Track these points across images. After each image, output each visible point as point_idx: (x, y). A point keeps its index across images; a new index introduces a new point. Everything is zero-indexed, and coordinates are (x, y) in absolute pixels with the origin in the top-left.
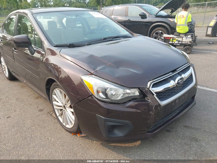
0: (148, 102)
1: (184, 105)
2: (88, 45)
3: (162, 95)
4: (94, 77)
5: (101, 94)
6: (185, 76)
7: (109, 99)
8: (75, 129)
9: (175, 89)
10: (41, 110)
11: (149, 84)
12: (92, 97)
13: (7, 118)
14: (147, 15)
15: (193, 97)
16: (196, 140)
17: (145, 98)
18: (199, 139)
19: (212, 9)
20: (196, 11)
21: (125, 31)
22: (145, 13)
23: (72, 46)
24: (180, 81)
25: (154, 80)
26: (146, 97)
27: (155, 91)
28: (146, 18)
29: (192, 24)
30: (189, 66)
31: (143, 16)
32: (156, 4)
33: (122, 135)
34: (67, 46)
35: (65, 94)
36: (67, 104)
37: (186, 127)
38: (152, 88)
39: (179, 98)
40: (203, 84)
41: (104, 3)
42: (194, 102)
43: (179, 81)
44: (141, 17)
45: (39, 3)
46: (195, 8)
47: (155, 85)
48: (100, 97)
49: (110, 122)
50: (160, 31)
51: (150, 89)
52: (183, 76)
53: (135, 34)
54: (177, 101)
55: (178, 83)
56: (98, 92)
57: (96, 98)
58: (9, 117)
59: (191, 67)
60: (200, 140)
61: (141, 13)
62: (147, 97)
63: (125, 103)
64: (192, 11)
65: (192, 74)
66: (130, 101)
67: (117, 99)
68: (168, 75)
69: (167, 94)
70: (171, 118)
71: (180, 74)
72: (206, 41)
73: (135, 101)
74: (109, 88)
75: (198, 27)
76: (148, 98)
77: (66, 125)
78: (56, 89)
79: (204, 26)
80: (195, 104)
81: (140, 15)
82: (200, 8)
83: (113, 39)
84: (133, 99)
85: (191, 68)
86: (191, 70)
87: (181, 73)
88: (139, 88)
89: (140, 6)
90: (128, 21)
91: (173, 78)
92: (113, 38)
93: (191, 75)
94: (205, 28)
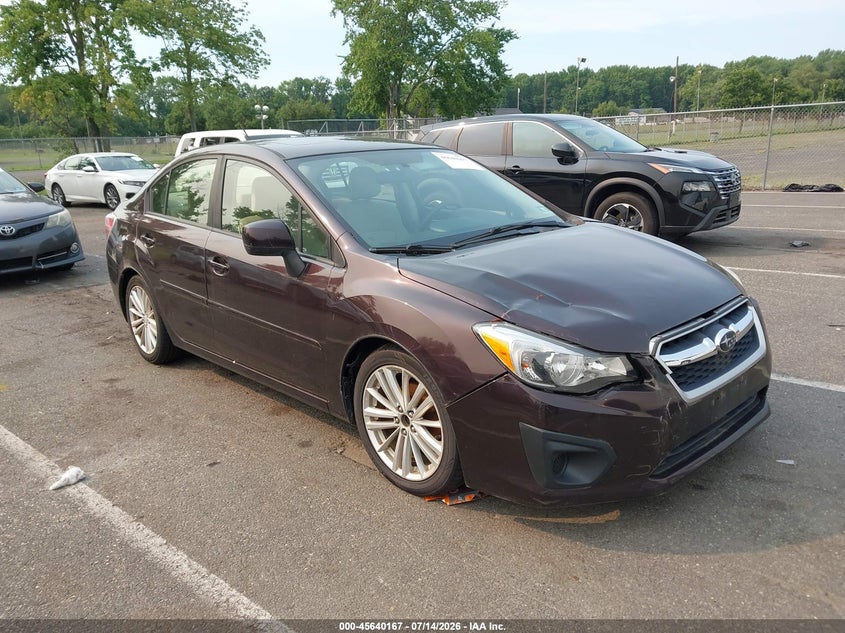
0: (653, 390)
1: (739, 411)
2: (456, 248)
3: (685, 375)
4: (507, 327)
5: (530, 370)
6: (739, 327)
7: (552, 383)
8: (443, 478)
9: (714, 363)
10: (304, 445)
11: (652, 345)
12: (507, 379)
13: (211, 465)
14: (580, 151)
15: (762, 393)
16: (781, 507)
17: (643, 382)
18: (788, 504)
19: (791, 124)
20: (734, 131)
21: (543, 208)
22: (572, 143)
23: (416, 251)
24: (726, 341)
25: (664, 336)
26: (647, 379)
27: (669, 364)
28: (576, 161)
29: (730, 182)
30: (745, 305)
31: (566, 156)
32: (585, 103)
33: (588, 482)
34: (403, 252)
35: (414, 377)
36: (414, 410)
37: (747, 477)
38: (660, 354)
39: (726, 387)
40: (784, 370)
41: (403, 101)
42: (766, 405)
43: (723, 339)
44: (558, 160)
45: (151, 101)
46: (731, 119)
47: (667, 348)
48: (529, 377)
49: (555, 441)
50: (627, 206)
51: (658, 357)
52: (732, 328)
53: (574, 218)
54: (723, 395)
55: (722, 346)
56: (523, 366)
57: (517, 378)
58: (215, 464)
59: (749, 307)
60: (792, 507)
61: (557, 145)
62: (649, 377)
63: (595, 392)
64: (721, 131)
65: (754, 325)
66: (607, 387)
67: (570, 385)
68: (695, 323)
69: (698, 374)
70: (706, 445)
71: (723, 322)
72: (782, 239)
73: (618, 387)
74: (553, 355)
75: (748, 190)
76: (653, 380)
77: (407, 474)
78: (384, 368)
79: (768, 186)
80: (769, 414)
81: (555, 152)
82: (750, 120)
83: (520, 231)
84: (615, 383)
85: (751, 309)
86: (751, 316)
87: (726, 321)
88: (628, 355)
89: (555, 124)
90: (516, 171)
91: (708, 332)
92: (518, 229)
93: (753, 329)
94: (772, 192)
